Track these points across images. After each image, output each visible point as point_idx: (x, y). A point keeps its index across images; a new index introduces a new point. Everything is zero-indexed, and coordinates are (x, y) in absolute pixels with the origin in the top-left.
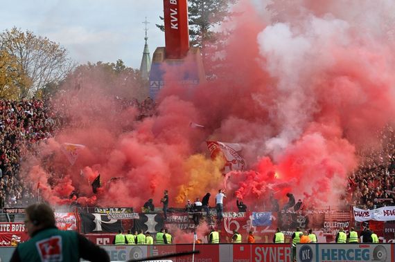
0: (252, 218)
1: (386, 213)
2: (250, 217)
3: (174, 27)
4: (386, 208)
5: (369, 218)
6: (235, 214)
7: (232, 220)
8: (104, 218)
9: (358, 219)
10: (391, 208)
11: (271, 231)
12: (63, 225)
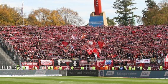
0: (105, 62)
1: (145, 61)
3: (97, 6)
4: (145, 59)
5: (140, 62)
7: (100, 62)
8: (61, 62)
9: (137, 63)
10: (147, 59)
11: (111, 66)
12: (48, 64)
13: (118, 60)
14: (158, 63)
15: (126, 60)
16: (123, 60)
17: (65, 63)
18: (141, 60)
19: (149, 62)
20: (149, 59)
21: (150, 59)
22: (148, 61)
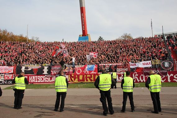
1: (144, 64)
2: (86, 67)
3: (84, 29)
4: (143, 62)
5: (136, 67)
6: (80, 66)
7: (79, 68)
8: (27, 68)
9: (131, 67)
10: (146, 62)
11: (94, 73)
12: (7, 71)
13: (105, 65)
14: (165, 66)
15: (115, 64)
16: (111, 65)
17: (32, 69)
18: (137, 64)
19: (151, 66)
20: (148, 62)
21: (150, 61)
22: (147, 64)
